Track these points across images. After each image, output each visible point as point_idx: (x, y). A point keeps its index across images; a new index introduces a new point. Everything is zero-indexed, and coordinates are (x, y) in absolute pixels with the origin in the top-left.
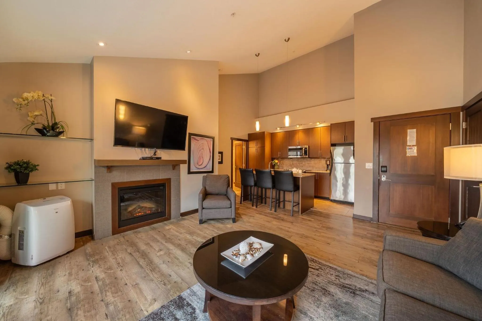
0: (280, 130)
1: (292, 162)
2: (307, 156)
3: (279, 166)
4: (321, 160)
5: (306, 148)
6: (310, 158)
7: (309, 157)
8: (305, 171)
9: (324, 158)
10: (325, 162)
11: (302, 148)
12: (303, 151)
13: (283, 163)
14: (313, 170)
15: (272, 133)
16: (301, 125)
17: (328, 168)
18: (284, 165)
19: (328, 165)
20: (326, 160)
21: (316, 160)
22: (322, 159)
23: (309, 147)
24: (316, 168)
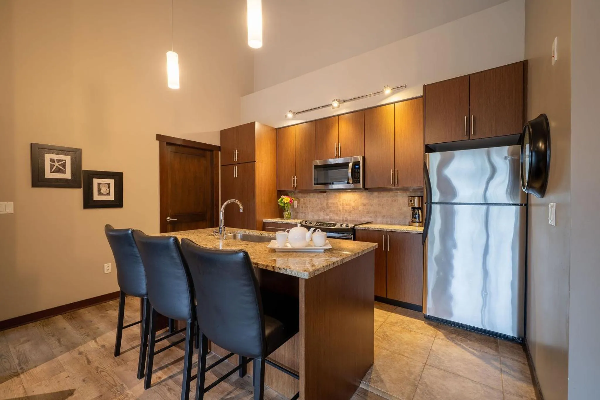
0: (294, 118)
1: (326, 201)
2: (360, 185)
3: (297, 210)
4: (396, 196)
5: (356, 164)
6: (367, 189)
7: (365, 188)
8: (353, 226)
9: (405, 190)
10: (406, 200)
11: (348, 163)
12: (350, 171)
13: (305, 204)
14: (376, 224)
15: (277, 129)
16: (345, 101)
17: (415, 218)
18: (307, 207)
19: (414, 209)
20: (408, 194)
21: (384, 194)
22: (399, 193)
23: (364, 159)
24: (384, 216)
